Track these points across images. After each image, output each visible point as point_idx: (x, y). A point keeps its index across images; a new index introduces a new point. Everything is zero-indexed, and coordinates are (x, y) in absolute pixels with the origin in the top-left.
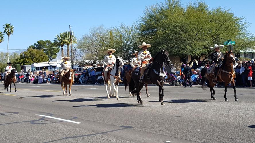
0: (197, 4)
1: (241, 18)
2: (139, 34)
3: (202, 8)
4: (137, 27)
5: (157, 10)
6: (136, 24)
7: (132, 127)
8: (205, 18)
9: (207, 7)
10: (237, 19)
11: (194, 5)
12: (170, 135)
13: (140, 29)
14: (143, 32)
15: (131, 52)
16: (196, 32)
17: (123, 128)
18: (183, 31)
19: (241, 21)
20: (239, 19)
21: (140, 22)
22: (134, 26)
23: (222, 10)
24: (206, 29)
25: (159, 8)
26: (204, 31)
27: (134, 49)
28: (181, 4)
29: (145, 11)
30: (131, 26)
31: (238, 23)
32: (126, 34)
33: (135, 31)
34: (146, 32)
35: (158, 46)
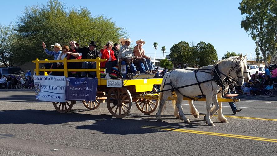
0: (80, 10)
1: (122, 28)
2: (17, 35)
3: (85, 14)
4: (15, 28)
5: (38, 11)
6: (13, 24)
7: (13, 136)
8: (88, 25)
9: (90, 14)
10: (118, 29)
11: (77, 11)
12: (57, 143)
13: (18, 31)
14: (21, 34)
15: (7, 54)
16: (78, 38)
17: (3, 136)
18: (65, 36)
19: (122, 30)
20: (119, 28)
21: (18, 23)
22: (12, 26)
23: (104, 18)
24: (89, 36)
25: (40, 10)
26: (86, 38)
27: (10, 51)
28: (64, 8)
29: (25, 12)
30: (8, 26)
31: (119, 33)
32: (2, 34)
33: (12, 31)
34: (25, 34)
35: (38, 49)
